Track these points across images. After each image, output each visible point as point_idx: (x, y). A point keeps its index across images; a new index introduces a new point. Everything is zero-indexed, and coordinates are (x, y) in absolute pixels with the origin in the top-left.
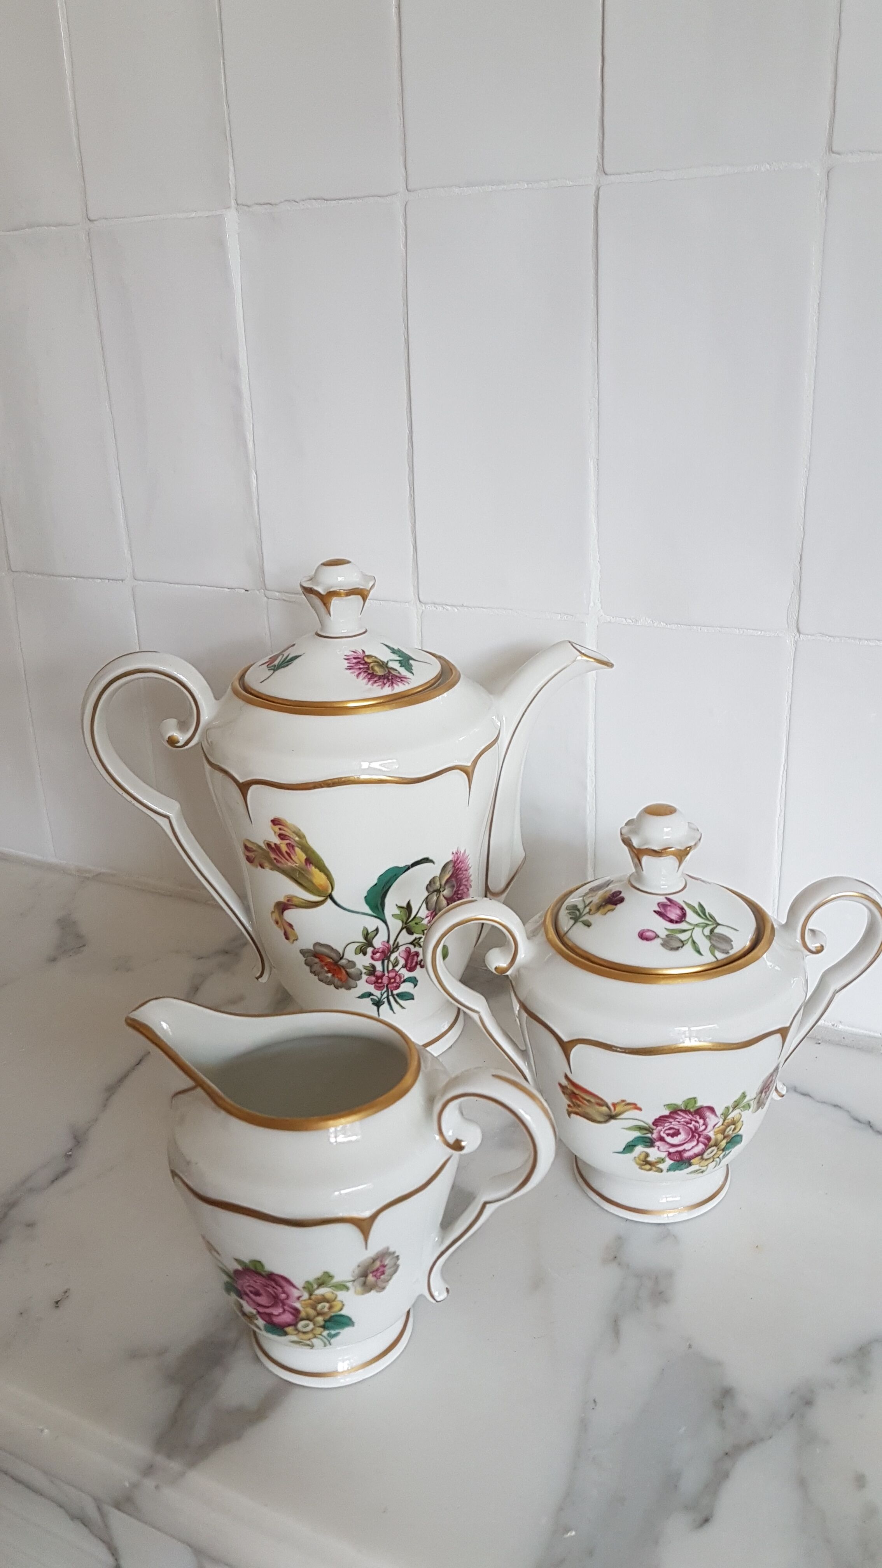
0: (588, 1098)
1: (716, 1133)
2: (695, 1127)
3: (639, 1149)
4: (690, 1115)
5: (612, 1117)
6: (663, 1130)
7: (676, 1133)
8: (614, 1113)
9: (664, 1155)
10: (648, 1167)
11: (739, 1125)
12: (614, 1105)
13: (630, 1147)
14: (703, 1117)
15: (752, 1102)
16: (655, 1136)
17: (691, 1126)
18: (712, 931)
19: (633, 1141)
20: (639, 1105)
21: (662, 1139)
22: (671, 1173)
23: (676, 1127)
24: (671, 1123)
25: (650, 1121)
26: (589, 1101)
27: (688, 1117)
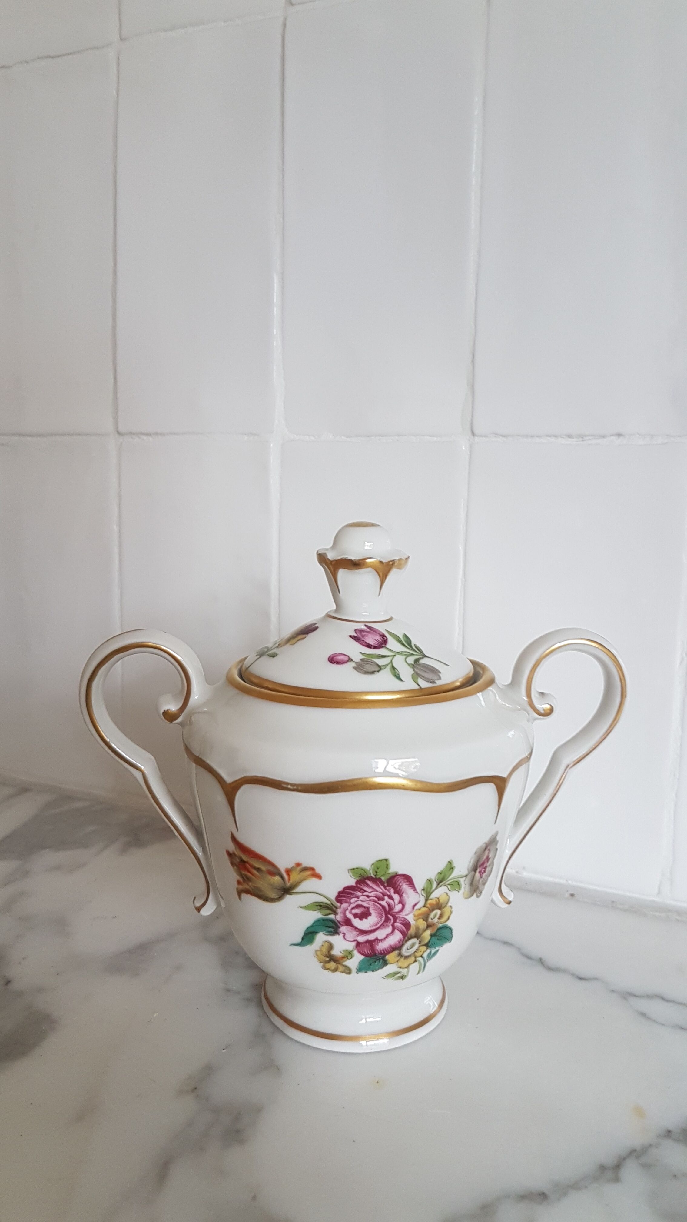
0: (257, 865)
1: (417, 918)
2: (389, 905)
3: (321, 938)
4: (382, 887)
5: (286, 891)
6: (349, 908)
7: (364, 915)
8: (288, 884)
9: (351, 946)
10: (332, 965)
11: (447, 910)
12: (288, 871)
13: (309, 936)
14: (398, 892)
15: (462, 880)
16: (339, 917)
17: (383, 903)
18: (416, 661)
19: (312, 926)
20: (318, 871)
21: (348, 922)
22: (362, 975)
23: (365, 904)
24: (358, 897)
25: (333, 895)
26: (258, 870)
27: (380, 889)
